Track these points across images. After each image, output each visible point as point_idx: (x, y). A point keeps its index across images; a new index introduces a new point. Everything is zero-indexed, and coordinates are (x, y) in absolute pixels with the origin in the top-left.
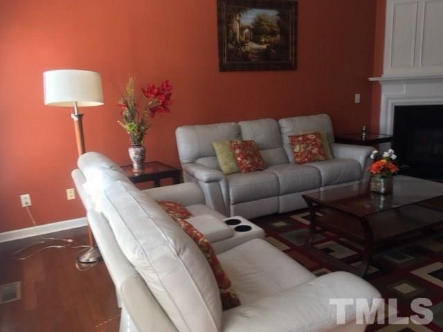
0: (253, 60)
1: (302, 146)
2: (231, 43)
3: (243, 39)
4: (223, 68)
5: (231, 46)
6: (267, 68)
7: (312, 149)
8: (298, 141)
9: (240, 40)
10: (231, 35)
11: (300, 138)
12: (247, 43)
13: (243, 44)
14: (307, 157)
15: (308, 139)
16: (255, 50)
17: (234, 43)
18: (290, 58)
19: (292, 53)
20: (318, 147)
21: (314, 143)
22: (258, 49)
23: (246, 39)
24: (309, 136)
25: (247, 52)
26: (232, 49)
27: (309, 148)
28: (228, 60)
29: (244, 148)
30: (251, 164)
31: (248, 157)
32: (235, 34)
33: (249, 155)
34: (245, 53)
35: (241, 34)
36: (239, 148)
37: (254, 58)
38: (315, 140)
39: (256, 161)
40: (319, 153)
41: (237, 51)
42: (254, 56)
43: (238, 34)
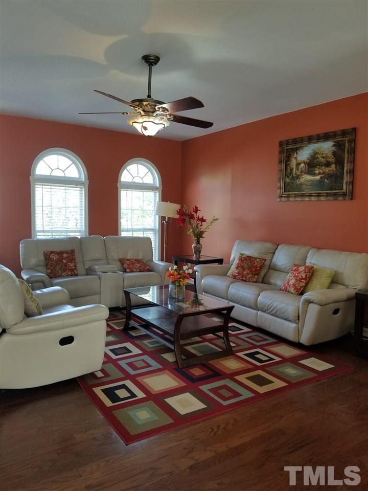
0: (306, 191)
2: (288, 177)
3: (299, 173)
5: (288, 180)
9: (296, 174)
10: (289, 170)
12: (302, 175)
13: (298, 177)
16: (309, 181)
17: (291, 177)
22: (312, 181)
23: (301, 173)
25: (301, 184)
26: (289, 182)
28: (285, 191)
29: (242, 261)
31: (240, 268)
32: (292, 170)
33: (242, 267)
34: (299, 184)
35: (297, 169)
37: (306, 188)
39: (244, 273)
40: (294, 285)
41: (292, 183)
42: (308, 187)
43: (295, 169)
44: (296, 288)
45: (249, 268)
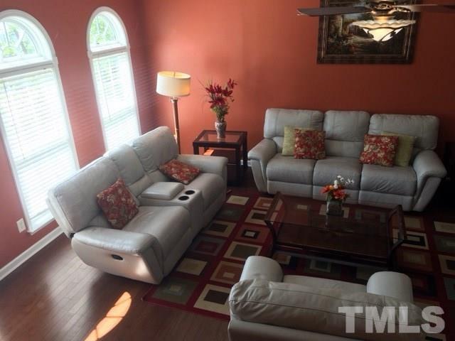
0: (355, 53)
1: (371, 146)
2: (332, 37)
3: (346, 33)
4: (320, 61)
5: (331, 41)
6: (372, 62)
7: (379, 152)
8: (370, 141)
9: (342, 34)
10: (333, 30)
11: (373, 139)
12: (351, 36)
13: (345, 38)
14: (370, 158)
15: (380, 142)
16: (359, 43)
17: (336, 37)
18: (405, 52)
19: (407, 46)
20: (386, 152)
21: (383, 147)
22: (362, 43)
23: (349, 33)
24: (383, 139)
25: (350, 46)
26: (333, 43)
27: (376, 151)
28: (327, 53)
29: (303, 138)
30: (305, 152)
31: (304, 146)
32: (337, 29)
33: (307, 145)
34: (346, 46)
35: (345, 28)
36: (299, 137)
37: (356, 51)
38: (387, 144)
39: (312, 151)
40: (385, 158)
41: (338, 45)
42: (357, 49)
43: (341, 29)
44: (388, 161)
45: (315, 145)
